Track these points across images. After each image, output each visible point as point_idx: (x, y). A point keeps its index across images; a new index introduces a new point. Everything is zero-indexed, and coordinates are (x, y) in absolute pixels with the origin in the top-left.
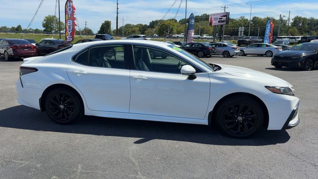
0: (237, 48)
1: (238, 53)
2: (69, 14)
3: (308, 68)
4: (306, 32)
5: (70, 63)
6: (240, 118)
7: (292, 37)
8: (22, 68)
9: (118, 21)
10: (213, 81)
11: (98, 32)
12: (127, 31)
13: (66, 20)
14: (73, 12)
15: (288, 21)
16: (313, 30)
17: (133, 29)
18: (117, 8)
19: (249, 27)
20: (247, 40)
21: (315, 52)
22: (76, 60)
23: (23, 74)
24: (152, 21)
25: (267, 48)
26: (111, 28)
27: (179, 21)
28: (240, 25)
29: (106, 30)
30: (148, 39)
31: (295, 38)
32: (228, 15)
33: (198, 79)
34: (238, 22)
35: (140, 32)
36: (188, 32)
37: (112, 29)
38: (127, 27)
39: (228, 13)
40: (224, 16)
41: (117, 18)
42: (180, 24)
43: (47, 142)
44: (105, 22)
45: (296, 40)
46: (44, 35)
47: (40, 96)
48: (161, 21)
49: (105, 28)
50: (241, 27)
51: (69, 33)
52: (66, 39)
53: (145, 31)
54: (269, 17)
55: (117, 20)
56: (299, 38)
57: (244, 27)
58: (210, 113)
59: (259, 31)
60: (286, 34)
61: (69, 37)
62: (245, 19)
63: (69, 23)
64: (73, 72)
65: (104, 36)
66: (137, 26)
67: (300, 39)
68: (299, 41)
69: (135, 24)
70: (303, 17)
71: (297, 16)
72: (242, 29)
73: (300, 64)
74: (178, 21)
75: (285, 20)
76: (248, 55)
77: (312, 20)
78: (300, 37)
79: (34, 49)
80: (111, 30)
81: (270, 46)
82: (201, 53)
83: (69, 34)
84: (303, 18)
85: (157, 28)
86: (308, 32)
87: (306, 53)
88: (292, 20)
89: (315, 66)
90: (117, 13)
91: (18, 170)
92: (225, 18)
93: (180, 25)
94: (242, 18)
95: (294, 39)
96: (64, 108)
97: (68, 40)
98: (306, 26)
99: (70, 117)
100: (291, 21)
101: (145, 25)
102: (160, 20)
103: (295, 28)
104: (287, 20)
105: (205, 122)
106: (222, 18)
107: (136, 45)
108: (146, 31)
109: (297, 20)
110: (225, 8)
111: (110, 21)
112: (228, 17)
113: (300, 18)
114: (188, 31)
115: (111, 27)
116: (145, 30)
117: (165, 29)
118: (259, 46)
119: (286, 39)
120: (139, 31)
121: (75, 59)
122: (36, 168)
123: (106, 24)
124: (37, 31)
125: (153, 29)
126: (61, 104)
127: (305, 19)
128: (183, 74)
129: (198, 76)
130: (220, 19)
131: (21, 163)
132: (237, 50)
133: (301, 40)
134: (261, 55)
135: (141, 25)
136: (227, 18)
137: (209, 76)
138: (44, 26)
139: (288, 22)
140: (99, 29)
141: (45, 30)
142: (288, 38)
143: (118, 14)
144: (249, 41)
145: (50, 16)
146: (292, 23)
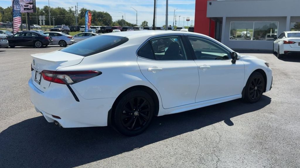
0: (72, 37)
6: (256, 88)
7: (92, 26)
20: (60, 29)
28: (42, 14)
31: (95, 28)
32: (34, 3)
39: (34, 1)
40: (30, 4)
45: (96, 30)
56: (98, 28)
59: (54, 20)
64: (147, 69)
67: (99, 29)
68: (99, 30)
71: (83, 8)
72: (42, 18)
78: (99, 27)
82: (38, 43)
88: (80, 11)
92: (31, 6)
100: (79, 12)
106: (28, 6)
109: (84, 11)
114: (14, 18)
130: (25, 6)
132: (72, 39)
133: (101, 29)
136: (33, 6)
146: (80, 14)
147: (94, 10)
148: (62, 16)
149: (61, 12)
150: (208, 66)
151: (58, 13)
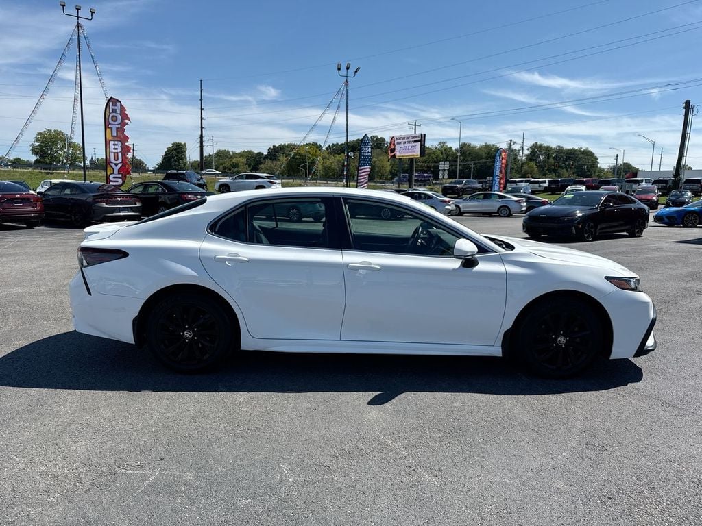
0: (449, 202)
1: (452, 210)
2: (111, 128)
3: (588, 237)
4: (550, 171)
5: (204, 239)
6: (561, 340)
7: (533, 180)
8: (84, 250)
9: (204, 144)
10: (511, 269)
11: (157, 166)
12: (222, 164)
13: (108, 141)
14: (123, 124)
15: (521, 152)
16: (563, 169)
17: (234, 160)
18: (202, 118)
19: (456, 161)
20: (459, 186)
21: (597, 208)
22: (217, 230)
23: (89, 265)
24: (274, 146)
25: (500, 200)
26: (186, 159)
27: (327, 149)
29: (176, 161)
30: (277, 181)
31: (538, 182)
32: (423, 139)
33: (482, 267)
34: (434, 153)
35: (249, 166)
36: (358, 170)
37: (188, 159)
38: (220, 156)
39: (423, 136)
41: (201, 137)
42: (328, 153)
43: (177, 419)
44: (173, 144)
45: (540, 186)
46: (42, 173)
47: (135, 312)
48: (291, 147)
49: (173, 157)
50: (443, 163)
51: (116, 169)
52: (108, 181)
53: (260, 166)
54: (488, 143)
55: (201, 142)
56: (545, 182)
57: (448, 162)
58: (506, 333)
59: (472, 170)
60: (519, 176)
61: (114, 177)
62: (447, 146)
63: (116, 147)
64: (215, 257)
65: (183, 174)
66: (241, 155)
67: (546, 184)
68: (546, 187)
69: (238, 151)
70: (545, 145)
71: (536, 143)
72: (444, 166)
73: (574, 230)
74: (324, 148)
75: (515, 150)
76: (466, 214)
77: (560, 150)
78: (547, 180)
79: (36, 204)
80: (186, 162)
81: (505, 197)
83: (116, 172)
84: (545, 147)
85: (283, 160)
86: (555, 171)
87: (581, 211)
88: (528, 149)
89: (598, 232)
90: (202, 128)
91: (145, 492)
93: (327, 156)
94: (442, 144)
95: (537, 185)
96: (193, 337)
97: (111, 183)
98: (552, 161)
99: (208, 355)
100: (526, 152)
101: (259, 153)
102: (288, 145)
103: (532, 164)
104: (519, 151)
105: (496, 350)
107: (349, 199)
108: (262, 166)
109: (536, 150)
110: (415, 125)
111: (183, 143)
112: (423, 143)
113: (541, 146)
114: (360, 168)
115: (187, 155)
116: (261, 163)
117: (301, 163)
118: (487, 197)
119: (523, 184)
120: (247, 166)
121: (215, 227)
122: (186, 483)
123: (175, 149)
124: (17, 163)
125: (275, 162)
126: (186, 329)
127: (548, 149)
128: (457, 257)
129: (481, 260)
131: (143, 476)
132: (450, 205)
133: (549, 185)
134: (488, 214)
135: (249, 152)
136: (421, 146)
137: (501, 260)
138: (35, 152)
139: (521, 154)
140: (160, 160)
141: (36, 161)
142: (526, 182)
143: (203, 130)
144: (462, 188)
145: (50, 131)
146: (528, 155)
147: (558, 146)
148: (489, 160)
149: (489, 153)
150: (373, 266)
151: (484, 156)
